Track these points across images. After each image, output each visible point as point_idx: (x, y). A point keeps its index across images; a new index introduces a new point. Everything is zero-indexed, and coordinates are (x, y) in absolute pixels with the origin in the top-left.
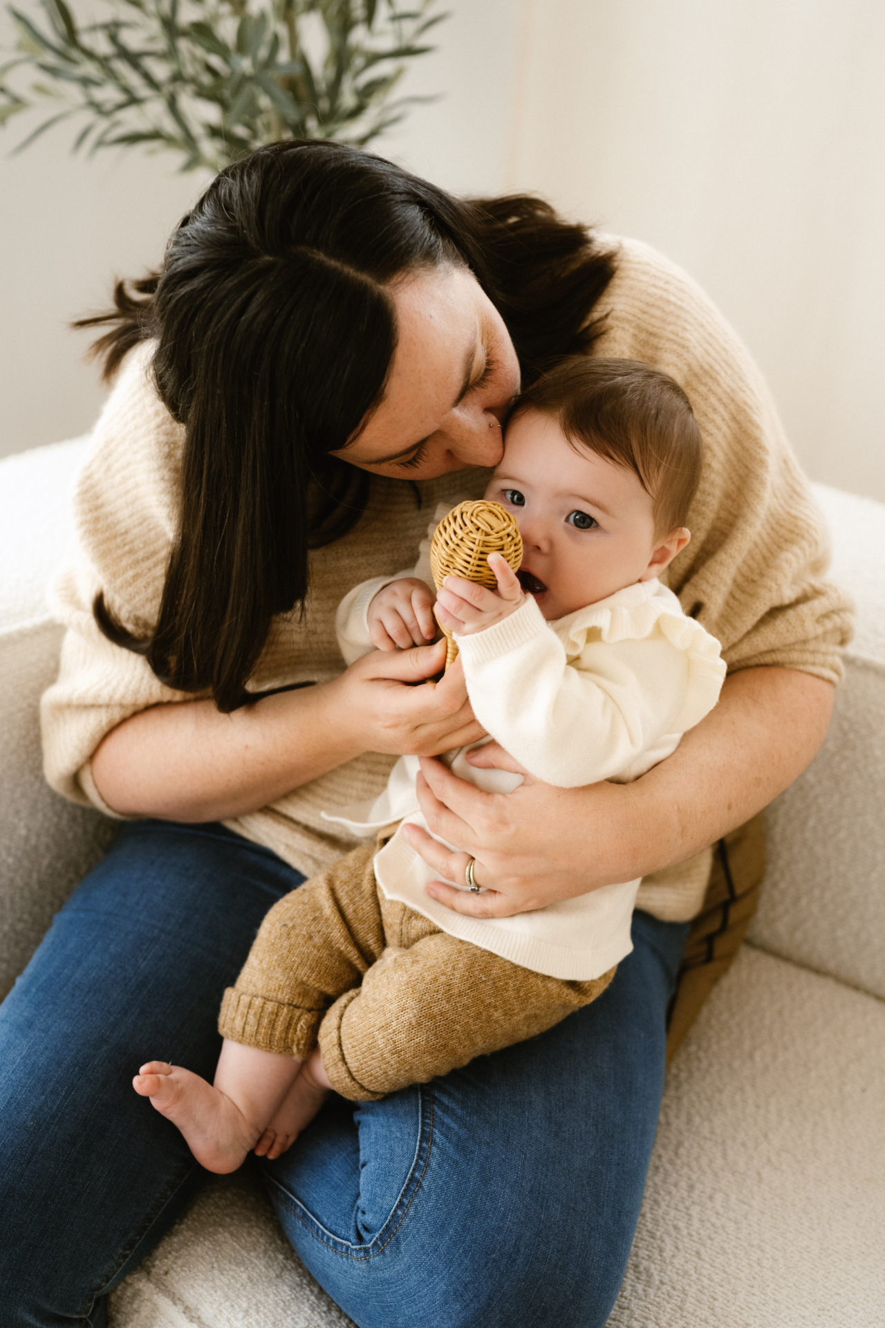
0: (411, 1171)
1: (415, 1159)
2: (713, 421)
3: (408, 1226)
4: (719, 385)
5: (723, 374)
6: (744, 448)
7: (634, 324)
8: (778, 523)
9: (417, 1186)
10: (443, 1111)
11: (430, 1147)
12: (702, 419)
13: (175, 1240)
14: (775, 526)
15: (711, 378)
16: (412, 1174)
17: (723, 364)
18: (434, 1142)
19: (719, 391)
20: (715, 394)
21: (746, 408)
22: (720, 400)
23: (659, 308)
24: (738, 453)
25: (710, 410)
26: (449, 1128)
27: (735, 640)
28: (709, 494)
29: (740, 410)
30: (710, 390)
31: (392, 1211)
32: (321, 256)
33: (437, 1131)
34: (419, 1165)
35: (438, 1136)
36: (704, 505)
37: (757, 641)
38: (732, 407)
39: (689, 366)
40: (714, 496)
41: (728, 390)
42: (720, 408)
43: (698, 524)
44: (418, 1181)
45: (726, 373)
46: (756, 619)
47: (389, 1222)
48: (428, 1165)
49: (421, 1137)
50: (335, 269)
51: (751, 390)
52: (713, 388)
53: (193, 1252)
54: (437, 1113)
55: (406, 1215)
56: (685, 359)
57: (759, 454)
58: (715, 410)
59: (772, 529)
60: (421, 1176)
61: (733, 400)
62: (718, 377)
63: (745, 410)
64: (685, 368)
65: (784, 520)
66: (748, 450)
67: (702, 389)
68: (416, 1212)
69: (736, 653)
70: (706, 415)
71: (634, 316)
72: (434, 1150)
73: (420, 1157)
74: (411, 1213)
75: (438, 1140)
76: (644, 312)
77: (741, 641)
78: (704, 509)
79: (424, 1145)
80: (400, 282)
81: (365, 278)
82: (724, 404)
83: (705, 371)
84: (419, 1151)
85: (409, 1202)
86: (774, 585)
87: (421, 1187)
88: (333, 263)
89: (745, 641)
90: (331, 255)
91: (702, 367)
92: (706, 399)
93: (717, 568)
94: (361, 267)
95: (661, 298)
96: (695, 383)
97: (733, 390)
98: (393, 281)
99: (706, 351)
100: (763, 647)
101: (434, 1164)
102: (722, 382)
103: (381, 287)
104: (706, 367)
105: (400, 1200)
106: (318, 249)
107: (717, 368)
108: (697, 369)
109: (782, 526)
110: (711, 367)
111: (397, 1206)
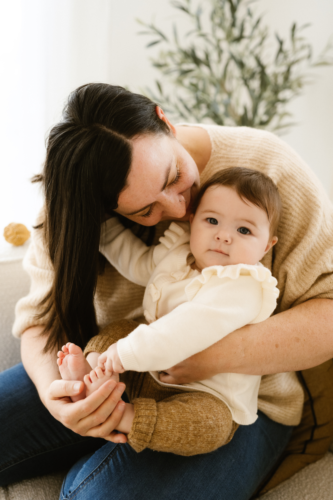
0: (93, 471)
1: (97, 467)
2: (292, 195)
3: (81, 493)
4: (296, 181)
5: (298, 177)
6: (309, 207)
7: (258, 161)
8: (328, 239)
9: (92, 478)
10: (119, 454)
11: (105, 465)
12: (288, 195)
13: (24, 487)
14: (327, 240)
15: (293, 179)
16: (92, 473)
17: (299, 174)
18: (108, 464)
19: (296, 183)
20: (293, 184)
21: (309, 190)
22: (296, 187)
23: (269, 155)
24: (307, 209)
25: (291, 191)
26: (117, 460)
27: (308, 289)
28: (291, 226)
29: (307, 191)
30: (292, 183)
31: (78, 485)
32: (105, 128)
33: (111, 460)
34: (97, 470)
35: (111, 462)
36: (289, 231)
37: (317, 288)
38: (303, 190)
39: (282, 174)
40: (293, 227)
41: (301, 183)
42: (297, 190)
43: (286, 239)
44: (93, 476)
45: (300, 177)
46: (315, 278)
47: (76, 489)
48: (100, 471)
49: (105, 460)
50: (110, 133)
51: (313, 184)
52: (293, 183)
53: (26, 493)
54: (117, 454)
55: (82, 488)
56: (281, 171)
57: (315, 208)
58: (294, 191)
59: (325, 241)
60: (95, 474)
61: (303, 187)
62: (296, 178)
63: (309, 191)
64: (281, 175)
65: (331, 238)
66: (311, 207)
67: (287, 182)
68: (87, 488)
69: (308, 295)
70: (290, 193)
71: (258, 158)
72: (106, 466)
73: (99, 467)
74: (85, 488)
75: (110, 463)
76: (262, 156)
77: (310, 289)
78: (288, 232)
79: (104, 463)
80: (136, 138)
81: (122, 137)
82: (299, 189)
83: (290, 177)
84: (100, 465)
85: (86, 483)
86: (322, 262)
87: (93, 479)
88: (109, 131)
89: (312, 288)
90: (109, 127)
91: (288, 175)
92: (290, 187)
93: (294, 255)
94: (121, 132)
95: (271, 151)
96: (285, 181)
97: (303, 183)
98: (134, 138)
99: (291, 169)
100: (320, 291)
101: (102, 472)
102: (297, 180)
103: (128, 140)
104: (290, 175)
105: (83, 481)
106: (104, 125)
107: (295, 175)
108: (286, 175)
109: (330, 240)
110: (293, 175)
111: (81, 484)
